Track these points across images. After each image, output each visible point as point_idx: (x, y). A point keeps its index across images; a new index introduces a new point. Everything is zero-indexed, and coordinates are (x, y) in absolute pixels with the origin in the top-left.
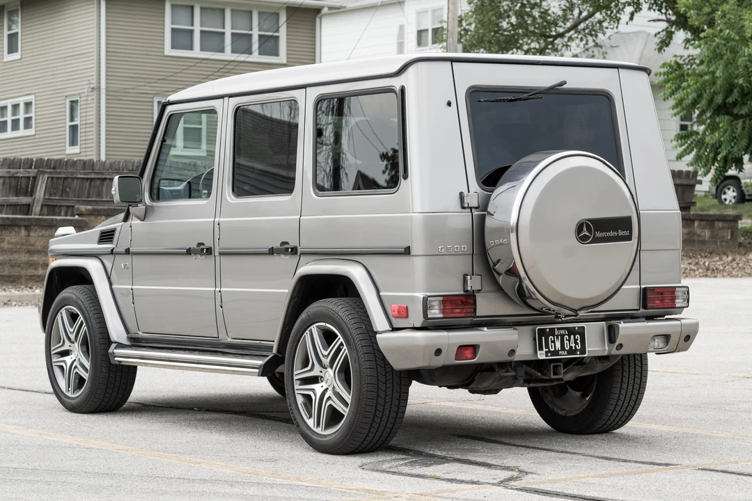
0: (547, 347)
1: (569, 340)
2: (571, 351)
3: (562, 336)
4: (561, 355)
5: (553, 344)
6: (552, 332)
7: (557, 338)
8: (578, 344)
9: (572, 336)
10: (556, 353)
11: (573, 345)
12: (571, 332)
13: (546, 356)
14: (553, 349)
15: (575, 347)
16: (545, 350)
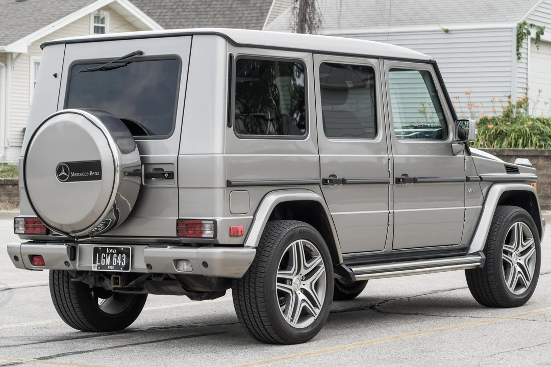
0: (100, 261)
1: (117, 258)
2: (117, 267)
3: (112, 254)
4: (109, 269)
5: (104, 260)
6: (104, 250)
7: (108, 255)
8: (123, 261)
9: (120, 255)
10: (106, 266)
11: (120, 262)
12: (119, 252)
13: (98, 269)
14: (104, 264)
15: (121, 263)
16: (97, 264)
